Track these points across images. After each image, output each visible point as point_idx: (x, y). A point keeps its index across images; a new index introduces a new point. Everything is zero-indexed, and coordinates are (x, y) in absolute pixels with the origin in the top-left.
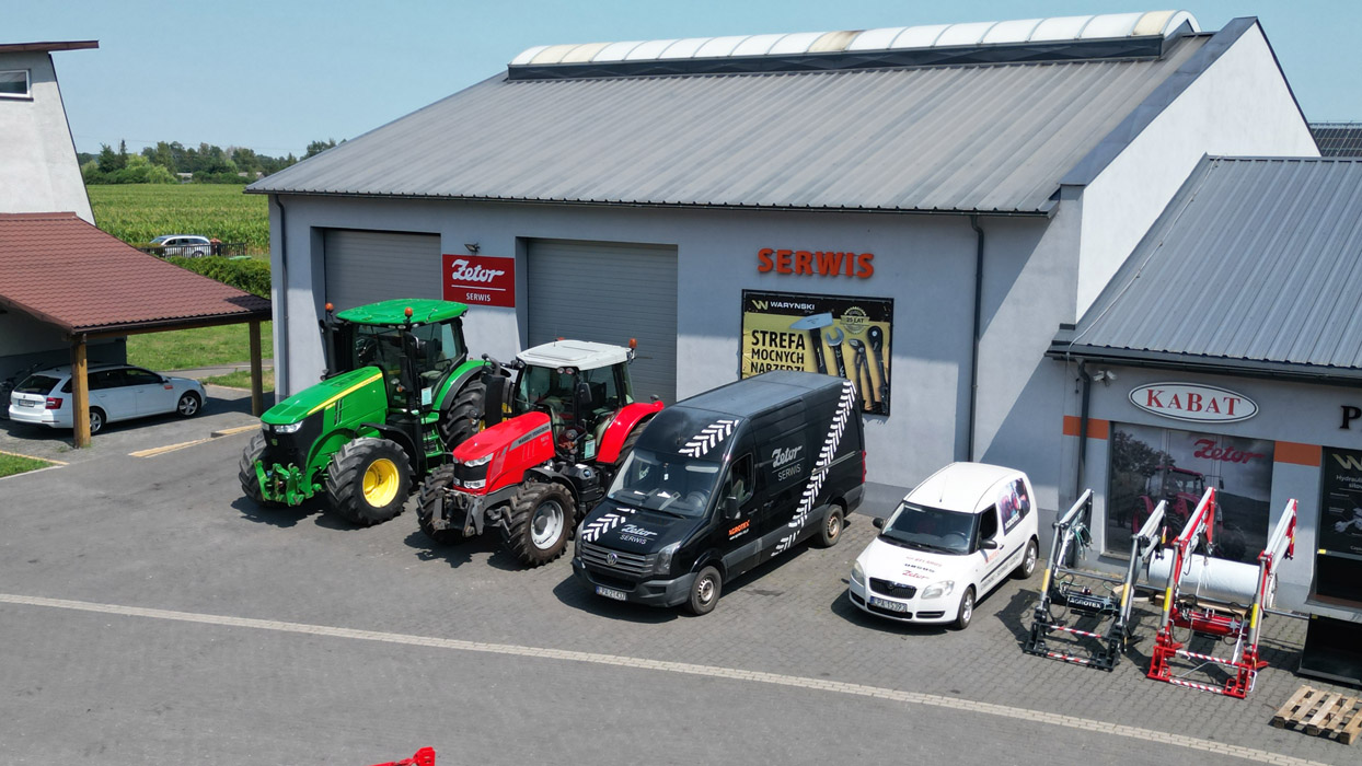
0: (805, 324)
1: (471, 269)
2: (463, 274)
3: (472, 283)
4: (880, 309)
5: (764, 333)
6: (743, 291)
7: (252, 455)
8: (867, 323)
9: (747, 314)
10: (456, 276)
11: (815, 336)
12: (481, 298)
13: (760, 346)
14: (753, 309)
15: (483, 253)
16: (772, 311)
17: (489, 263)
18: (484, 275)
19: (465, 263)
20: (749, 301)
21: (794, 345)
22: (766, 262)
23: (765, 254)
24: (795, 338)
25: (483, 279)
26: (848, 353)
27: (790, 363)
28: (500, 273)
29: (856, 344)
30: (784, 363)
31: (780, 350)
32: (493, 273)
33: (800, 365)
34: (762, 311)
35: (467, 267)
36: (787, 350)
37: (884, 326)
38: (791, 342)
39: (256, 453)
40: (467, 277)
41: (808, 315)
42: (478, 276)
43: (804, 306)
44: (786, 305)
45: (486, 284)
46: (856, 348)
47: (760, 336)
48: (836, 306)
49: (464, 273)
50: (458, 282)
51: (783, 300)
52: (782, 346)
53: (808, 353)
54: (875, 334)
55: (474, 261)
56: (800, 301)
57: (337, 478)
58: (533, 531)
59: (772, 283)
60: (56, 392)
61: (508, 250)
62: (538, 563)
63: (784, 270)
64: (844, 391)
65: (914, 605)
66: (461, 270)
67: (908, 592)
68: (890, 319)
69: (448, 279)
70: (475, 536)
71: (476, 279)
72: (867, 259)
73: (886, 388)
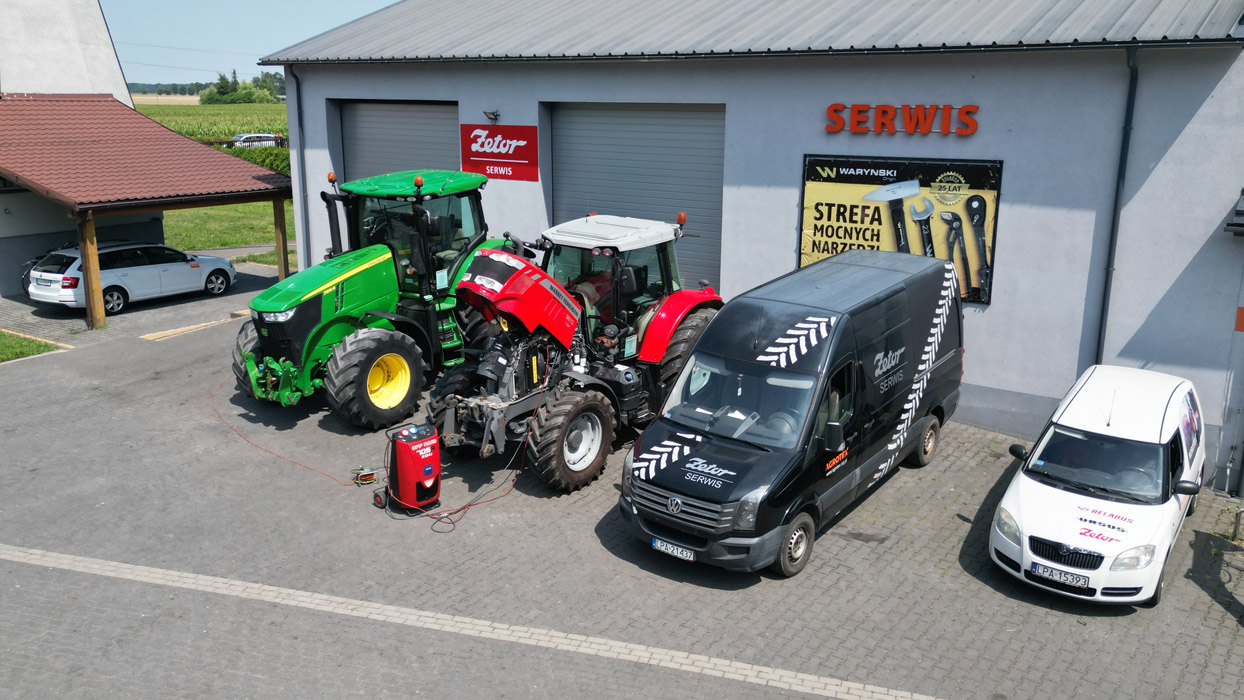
0: (881, 196)
1: (490, 140)
2: (482, 145)
3: (492, 155)
4: (984, 175)
5: (830, 206)
6: (805, 156)
7: (245, 345)
8: (966, 193)
9: (810, 185)
10: (475, 147)
11: (896, 208)
12: (502, 171)
13: (824, 222)
14: (818, 178)
15: (504, 121)
16: (841, 179)
17: (510, 132)
18: (505, 145)
19: (484, 133)
20: (813, 168)
21: (867, 220)
22: (834, 121)
23: (835, 110)
24: (870, 212)
25: (503, 150)
26: (939, 230)
27: (861, 241)
28: (522, 143)
29: (948, 217)
30: (854, 241)
31: (849, 225)
32: (515, 143)
33: (875, 243)
34: (828, 179)
35: (486, 138)
36: (859, 226)
37: (989, 196)
38: (864, 215)
39: (249, 342)
40: (487, 149)
41: (887, 183)
42: (498, 147)
43: (882, 173)
44: (860, 171)
45: (506, 156)
46: (948, 222)
47: (824, 209)
48: (926, 172)
49: (484, 144)
50: (478, 154)
51: (855, 166)
52: (851, 221)
53: (886, 229)
54: (975, 204)
55: (493, 131)
56: (877, 167)
57: (337, 376)
58: (566, 449)
59: (843, 145)
60: (72, 271)
61: (530, 117)
62: (572, 488)
63: (859, 129)
64: (947, 275)
65: (1098, 579)
66: (480, 141)
67: (1093, 561)
68: (996, 186)
69: (467, 152)
70: (495, 456)
71: (496, 151)
72: (969, 112)
73: (987, 271)
